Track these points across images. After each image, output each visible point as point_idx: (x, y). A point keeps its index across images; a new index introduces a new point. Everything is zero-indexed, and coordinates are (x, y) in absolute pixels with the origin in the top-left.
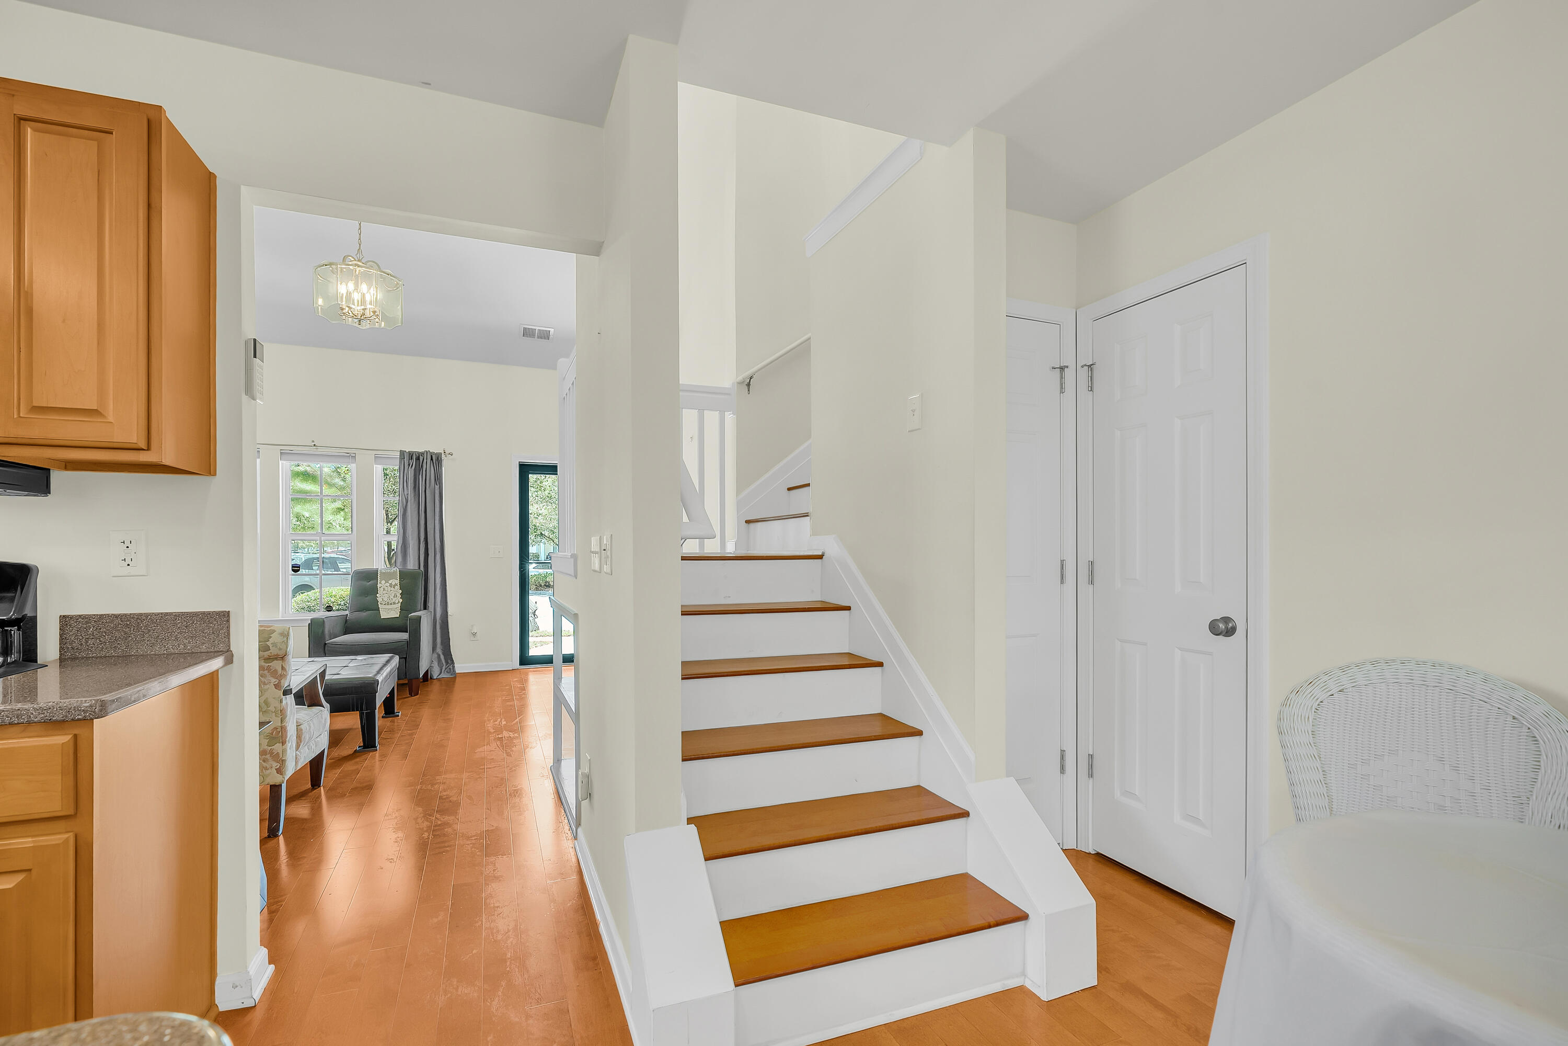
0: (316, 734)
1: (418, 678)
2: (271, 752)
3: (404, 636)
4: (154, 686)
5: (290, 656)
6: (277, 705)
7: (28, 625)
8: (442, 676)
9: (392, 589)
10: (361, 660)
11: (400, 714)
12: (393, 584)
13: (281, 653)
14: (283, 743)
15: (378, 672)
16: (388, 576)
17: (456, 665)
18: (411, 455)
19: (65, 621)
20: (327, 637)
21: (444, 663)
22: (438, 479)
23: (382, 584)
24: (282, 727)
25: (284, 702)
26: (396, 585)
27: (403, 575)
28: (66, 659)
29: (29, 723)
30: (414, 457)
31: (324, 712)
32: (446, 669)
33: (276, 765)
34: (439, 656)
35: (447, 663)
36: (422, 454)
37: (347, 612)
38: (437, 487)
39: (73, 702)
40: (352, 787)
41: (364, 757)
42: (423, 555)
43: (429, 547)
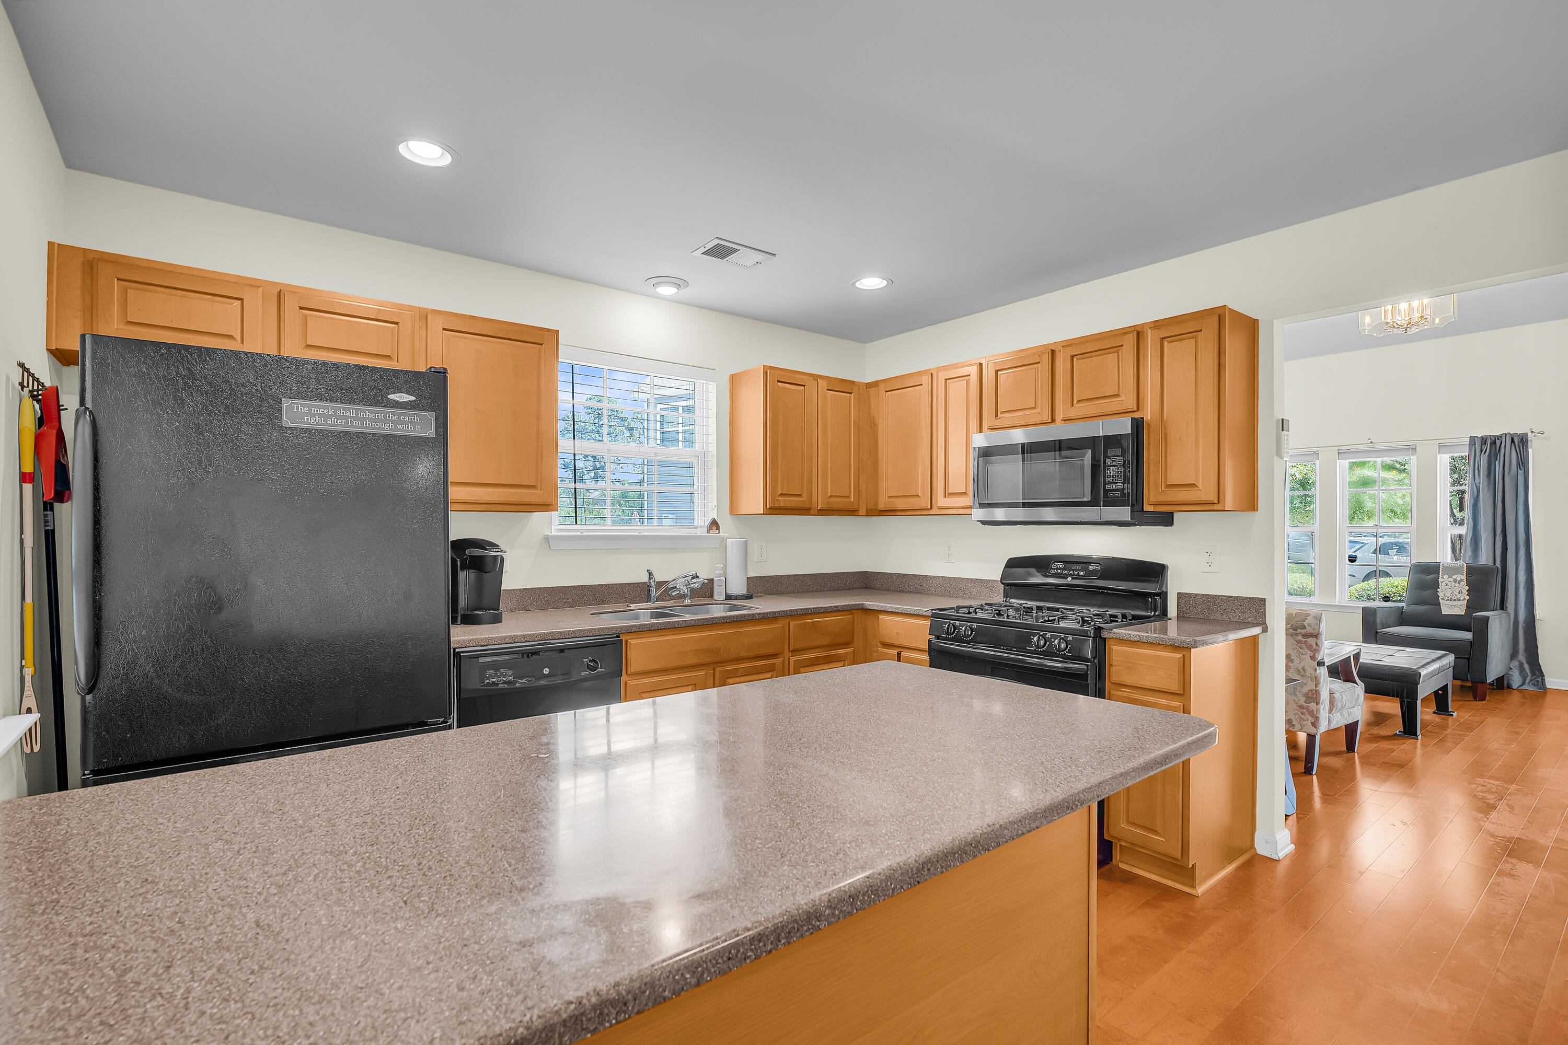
0: (1348, 705)
1: (1484, 681)
2: (1307, 709)
3: (1468, 636)
4: (1220, 637)
5: (1323, 637)
6: (1313, 672)
7: (1163, 595)
8: (1525, 687)
9: (1457, 584)
10: (1409, 652)
11: (1455, 714)
12: (1459, 579)
13: (1315, 632)
14: (1318, 703)
15: (1423, 666)
16: (1451, 571)
17: (1546, 679)
18: (1484, 440)
19: (1180, 595)
20: (1379, 626)
21: (1529, 674)
22: (1523, 463)
23: (1444, 579)
24: (1316, 691)
25: (1318, 671)
26: (1462, 580)
27: (1472, 571)
28: (1181, 617)
29: (1166, 645)
30: (1489, 442)
31: (1359, 689)
32: (1531, 680)
33: (1311, 719)
34: (1521, 665)
35: (1533, 674)
36: (1499, 437)
37: (1403, 604)
38: (1521, 472)
39: (1183, 638)
40: (1384, 760)
41: (1404, 741)
42: (1500, 550)
43: (1508, 540)
